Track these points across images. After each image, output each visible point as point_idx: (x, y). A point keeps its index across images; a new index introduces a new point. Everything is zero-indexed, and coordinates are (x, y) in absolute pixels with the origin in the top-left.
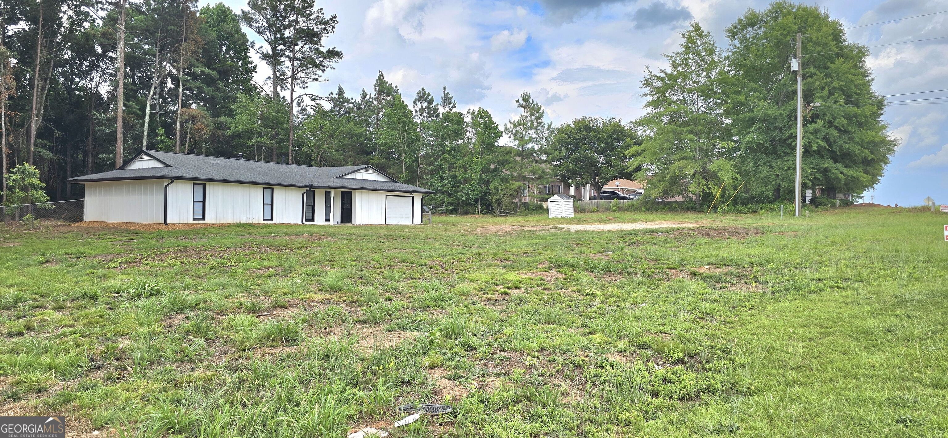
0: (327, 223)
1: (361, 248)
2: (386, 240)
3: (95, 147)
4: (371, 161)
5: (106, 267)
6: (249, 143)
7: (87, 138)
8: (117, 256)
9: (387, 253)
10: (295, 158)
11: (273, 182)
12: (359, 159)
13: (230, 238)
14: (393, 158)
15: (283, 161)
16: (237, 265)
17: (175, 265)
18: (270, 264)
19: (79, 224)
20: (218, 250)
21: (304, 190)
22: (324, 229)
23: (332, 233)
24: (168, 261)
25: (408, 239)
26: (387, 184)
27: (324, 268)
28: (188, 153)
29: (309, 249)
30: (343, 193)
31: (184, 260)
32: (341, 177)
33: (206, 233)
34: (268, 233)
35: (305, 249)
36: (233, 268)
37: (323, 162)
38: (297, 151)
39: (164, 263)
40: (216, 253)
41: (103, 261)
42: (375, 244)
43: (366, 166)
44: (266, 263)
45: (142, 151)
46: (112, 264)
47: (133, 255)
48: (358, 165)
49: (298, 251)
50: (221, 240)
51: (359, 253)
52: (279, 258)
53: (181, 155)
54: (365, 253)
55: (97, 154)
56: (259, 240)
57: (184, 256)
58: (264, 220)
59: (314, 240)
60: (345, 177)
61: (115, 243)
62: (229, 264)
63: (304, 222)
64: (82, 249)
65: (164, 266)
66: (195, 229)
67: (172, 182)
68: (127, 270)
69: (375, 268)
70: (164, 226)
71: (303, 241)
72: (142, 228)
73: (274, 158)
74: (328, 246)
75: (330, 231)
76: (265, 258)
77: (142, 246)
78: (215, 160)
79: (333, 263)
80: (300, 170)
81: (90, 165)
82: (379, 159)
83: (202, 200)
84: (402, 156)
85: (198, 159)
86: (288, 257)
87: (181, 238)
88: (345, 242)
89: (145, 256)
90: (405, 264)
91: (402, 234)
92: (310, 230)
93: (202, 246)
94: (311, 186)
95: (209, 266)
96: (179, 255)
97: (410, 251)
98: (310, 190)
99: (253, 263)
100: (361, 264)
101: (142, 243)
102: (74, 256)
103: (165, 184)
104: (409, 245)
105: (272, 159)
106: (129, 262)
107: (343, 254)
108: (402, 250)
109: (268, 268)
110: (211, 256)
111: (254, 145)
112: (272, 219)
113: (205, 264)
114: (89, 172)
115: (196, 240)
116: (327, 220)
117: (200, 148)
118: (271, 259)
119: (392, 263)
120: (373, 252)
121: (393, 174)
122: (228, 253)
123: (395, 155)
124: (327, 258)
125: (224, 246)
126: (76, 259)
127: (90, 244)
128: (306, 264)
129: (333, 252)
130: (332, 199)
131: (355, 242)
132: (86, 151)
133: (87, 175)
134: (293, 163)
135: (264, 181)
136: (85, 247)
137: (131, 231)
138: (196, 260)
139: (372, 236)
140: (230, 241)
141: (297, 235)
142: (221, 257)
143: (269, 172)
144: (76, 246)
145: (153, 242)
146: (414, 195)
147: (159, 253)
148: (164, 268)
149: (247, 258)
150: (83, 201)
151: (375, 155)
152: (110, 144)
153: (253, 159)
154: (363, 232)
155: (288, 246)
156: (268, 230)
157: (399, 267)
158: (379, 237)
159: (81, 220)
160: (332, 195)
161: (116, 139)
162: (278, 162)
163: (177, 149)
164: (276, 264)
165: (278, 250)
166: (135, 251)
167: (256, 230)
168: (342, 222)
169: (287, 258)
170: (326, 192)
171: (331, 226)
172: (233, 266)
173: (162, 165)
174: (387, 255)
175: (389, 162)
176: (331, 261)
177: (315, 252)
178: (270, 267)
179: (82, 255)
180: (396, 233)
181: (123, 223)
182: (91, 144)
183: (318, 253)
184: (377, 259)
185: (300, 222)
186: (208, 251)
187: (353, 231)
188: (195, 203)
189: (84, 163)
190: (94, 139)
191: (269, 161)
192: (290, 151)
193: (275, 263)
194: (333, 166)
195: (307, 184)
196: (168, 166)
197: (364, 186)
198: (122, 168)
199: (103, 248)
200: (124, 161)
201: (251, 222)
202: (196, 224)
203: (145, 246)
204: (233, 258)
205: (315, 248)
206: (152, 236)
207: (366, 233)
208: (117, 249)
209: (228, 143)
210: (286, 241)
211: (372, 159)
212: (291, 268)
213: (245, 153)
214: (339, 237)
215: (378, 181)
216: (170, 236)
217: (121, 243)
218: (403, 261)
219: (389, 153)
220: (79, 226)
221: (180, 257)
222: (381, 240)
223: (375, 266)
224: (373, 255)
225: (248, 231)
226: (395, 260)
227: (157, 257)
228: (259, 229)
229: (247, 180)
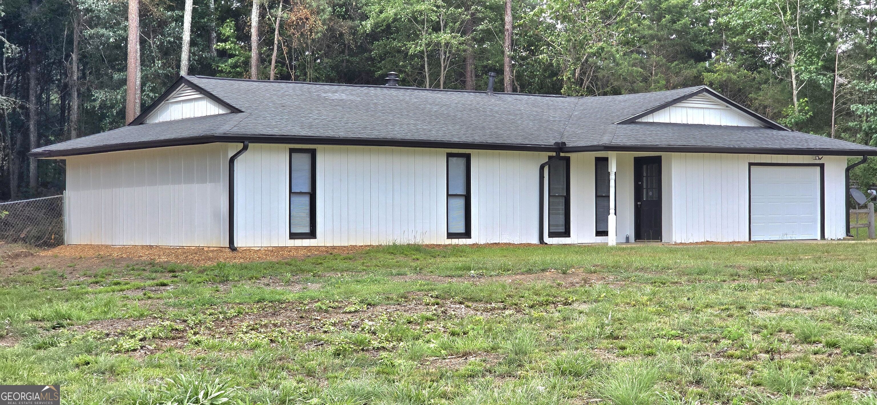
0: (600, 239)
1: (691, 303)
2: (755, 283)
3: (84, 76)
4: (708, 76)
5: (113, 348)
6: (413, 48)
7: (68, 56)
8: (136, 324)
9: (761, 317)
10: (519, 77)
11: (470, 140)
12: (677, 74)
13: (373, 281)
14: (765, 65)
15: (490, 84)
16: (394, 348)
17: (257, 346)
18: (471, 346)
19: (56, 250)
20: (347, 309)
21: (544, 157)
22: (594, 255)
23: (616, 268)
24: (241, 335)
25: (815, 279)
26: (752, 134)
27: (603, 356)
28: (276, 79)
29: (560, 307)
30: (639, 162)
31: (275, 334)
32: (632, 121)
33: (319, 270)
34: (460, 269)
35: (551, 308)
36: (384, 354)
37: (586, 83)
38: (523, 58)
39: (233, 340)
40: (345, 318)
41: (108, 335)
42: (725, 295)
43: (695, 89)
44: (460, 343)
45: (180, 80)
46: (127, 343)
47: (167, 323)
48: (674, 88)
49: (535, 313)
50: (353, 287)
51: (686, 317)
52: (490, 329)
53: (262, 85)
54: (703, 317)
55: (89, 90)
56: (440, 286)
57: (275, 325)
58: (450, 236)
59: (572, 284)
60: (645, 120)
61: (130, 294)
62: (375, 344)
63: (547, 239)
64: (64, 307)
65: (234, 349)
66: (294, 258)
67: (245, 148)
68: (158, 354)
69: (731, 356)
70: (229, 253)
71: (544, 288)
72: (182, 258)
73: (468, 79)
74: (607, 299)
75: (610, 261)
76: (457, 329)
77: (184, 300)
78: (336, 92)
79: (622, 343)
80: (534, 105)
81: (74, 117)
82: (729, 71)
83: (307, 188)
84: (788, 58)
85: (299, 92)
86: (514, 327)
87: (266, 281)
88: (649, 288)
89: (192, 324)
90: (813, 348)
91: (797, 266)
92: (561, 258)
93: (313, 300)
94: (560, 147)
95: (331, 349)
96: (265, 321)
97: (821, 312)
98: (558, 157)
99: (428, 341)
100: (695, 345)
101: (186, 293)
102: (49, 325)
103: (231, 154)
104: (817, 297)
105: (464, 82)
106: (160, 338)
107: (646, 319)
108: (801, 311)
109: (466, 355)
110: (334, 325)
111: (422, 52)
112: (467, 234)
113: (319, 343)
114: (74, 133)
115: (298, 287)
116: (602, 232)
117: (303, 68)
118: (471, 333)
119: (776, 344)
120: (724, 315)
121: (765, 107)
122: (370, 319)
123: (771, 58)
124: (608, 330)
125: (362, 302)
126: (53, 332)
127: (78, 297)
128: (557, 344)
129: (620, 316)
130: (612, 177)
131: (673, 288)
132: (66, 85)
133: (69, 138)
134: (514, 90)
135: (447, 138)
136: (69, 304)
137: (160, 265)
138: (303, 334)
139: (717, 272)
140: (375, 288)
141: (529, 272)
142: (355, 327)
143: (459, 115)
144: (50, 301)
145: (207, 292)
146: (825, 159)
147: (221, 317)
148: (233, 353)
149: (417, 330)
150: (61, 199)
151: (718, 60)
152: (113, 67)
153: (420, 84)
154: (692, 263)
155: (509, 301)
156: (461, 261)
157: (793, 355)
158: (735, 276)
159: (59, 241)
160: (613, 168)
161: (126, 54)
162: (478, 89)
163: (253, 70)
164: (485, 345)
165: (486, 310)
166: (172, 312)
167: (432, 260)
168: (638, 236)
169: (510, 331)
170: (598, 159)
171: (612, 248)
172: (384, 348)
173: (221, 111)
174: (761, 323)
175: (756, 75)
176: (617, 338)
177: (576, 315)
178: (470, 354)
179: (65, 322)
180: (780, 263)
181: (143, 247)
182: (75, 68)
183: (584, 318)
184: (734, 334)
185: (535, 240)
186: (326, 311)
187: (668, 260)
188: (294, 199)
189: (63, 112)
190: (83, 58)
191: (455, 88)
192: (507, 60)
193: (482, 343)
194: (616, 92)
195: (551, 142)
196: (235, 110)
197: (692, 143)
198: (139, 121)
199: (105, 306)
200: (142, 105)
201: (419, 241)
202: (297, 248)
203: (192, 301)
204: (383, 331)
205: (575, 305)
206: (205, 277)
207: (700, 264)
208: (134, 308)
209: (362, 49)
210: (504, 287)
211: (709, 71)
212: (521, 356)
213: (401, 72)
214: (633, 276)
215: (727, 127)
216: (241, 277)
217: (141, 294)
218: (806, 339)
219: (755, 53)
220: (56, 257)
221: (266, 326)
222: (742, 282)
223: (730, 352)
224: (723, 324)
225: (414, 264)
226: (783, 335)
227: (218, 326)
228: (438, 260)
229: (409, 137)
